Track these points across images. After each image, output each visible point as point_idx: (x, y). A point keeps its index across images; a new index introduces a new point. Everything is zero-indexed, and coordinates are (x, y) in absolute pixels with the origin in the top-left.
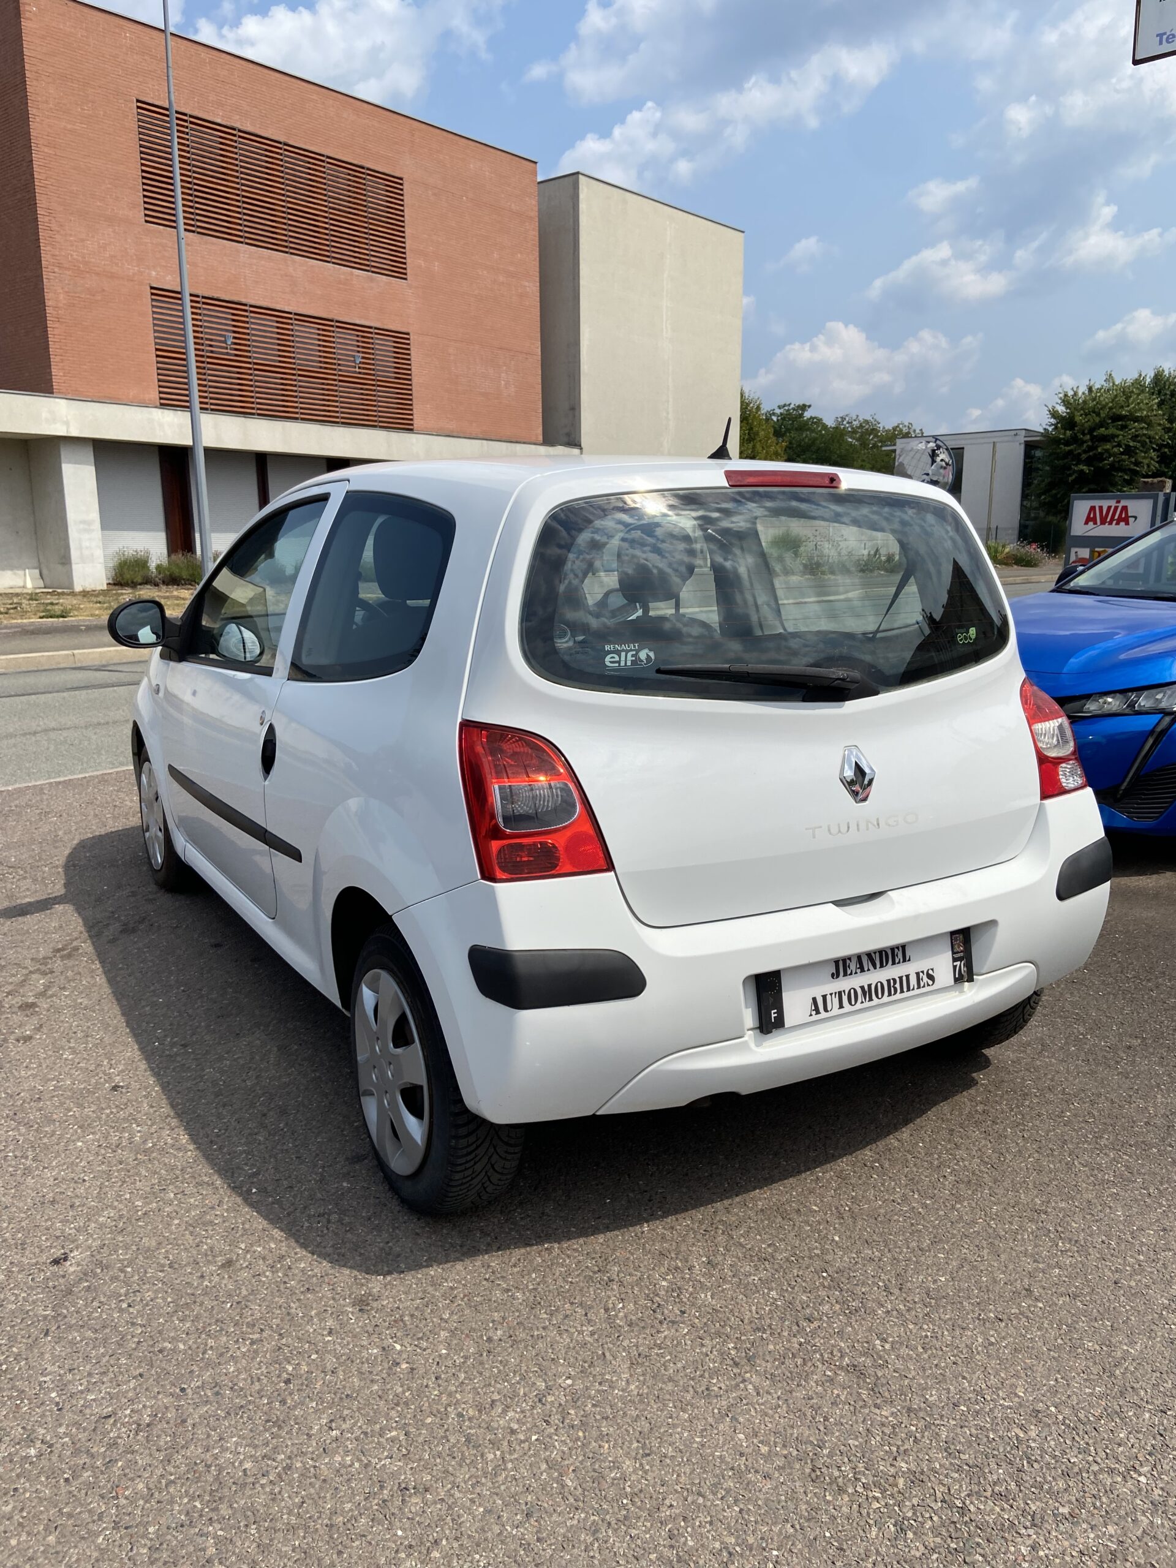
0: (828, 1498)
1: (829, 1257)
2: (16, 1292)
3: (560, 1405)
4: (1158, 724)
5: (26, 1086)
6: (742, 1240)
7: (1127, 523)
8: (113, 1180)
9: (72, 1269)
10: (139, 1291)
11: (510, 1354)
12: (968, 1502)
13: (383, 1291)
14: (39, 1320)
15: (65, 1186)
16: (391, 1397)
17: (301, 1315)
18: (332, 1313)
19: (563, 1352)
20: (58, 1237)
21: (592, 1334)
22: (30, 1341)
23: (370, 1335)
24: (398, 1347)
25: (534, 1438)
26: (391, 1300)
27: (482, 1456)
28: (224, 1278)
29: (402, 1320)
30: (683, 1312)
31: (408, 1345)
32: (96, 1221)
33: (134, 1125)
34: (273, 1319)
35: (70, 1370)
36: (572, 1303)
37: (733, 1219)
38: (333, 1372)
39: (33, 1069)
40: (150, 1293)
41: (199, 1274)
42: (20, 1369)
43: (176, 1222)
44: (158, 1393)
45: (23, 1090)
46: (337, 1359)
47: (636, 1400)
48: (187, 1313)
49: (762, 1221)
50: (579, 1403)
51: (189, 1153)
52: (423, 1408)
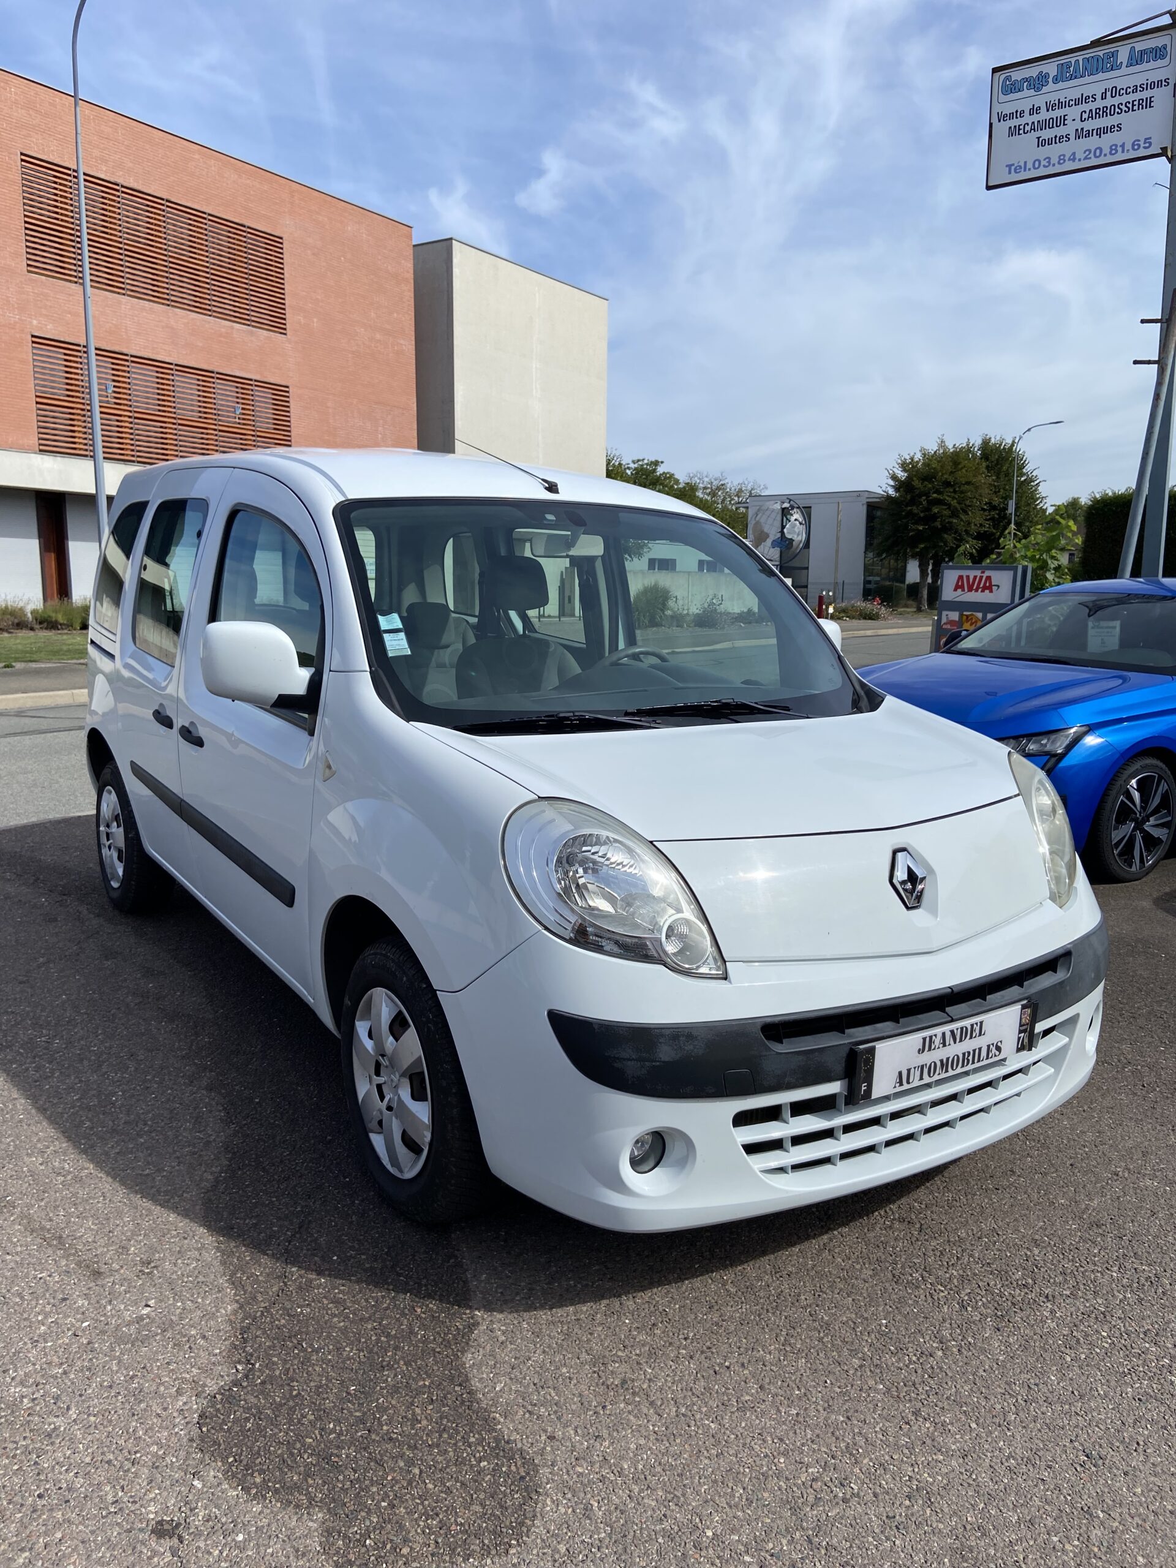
7: (990, 591)
12: (1002, 1290)
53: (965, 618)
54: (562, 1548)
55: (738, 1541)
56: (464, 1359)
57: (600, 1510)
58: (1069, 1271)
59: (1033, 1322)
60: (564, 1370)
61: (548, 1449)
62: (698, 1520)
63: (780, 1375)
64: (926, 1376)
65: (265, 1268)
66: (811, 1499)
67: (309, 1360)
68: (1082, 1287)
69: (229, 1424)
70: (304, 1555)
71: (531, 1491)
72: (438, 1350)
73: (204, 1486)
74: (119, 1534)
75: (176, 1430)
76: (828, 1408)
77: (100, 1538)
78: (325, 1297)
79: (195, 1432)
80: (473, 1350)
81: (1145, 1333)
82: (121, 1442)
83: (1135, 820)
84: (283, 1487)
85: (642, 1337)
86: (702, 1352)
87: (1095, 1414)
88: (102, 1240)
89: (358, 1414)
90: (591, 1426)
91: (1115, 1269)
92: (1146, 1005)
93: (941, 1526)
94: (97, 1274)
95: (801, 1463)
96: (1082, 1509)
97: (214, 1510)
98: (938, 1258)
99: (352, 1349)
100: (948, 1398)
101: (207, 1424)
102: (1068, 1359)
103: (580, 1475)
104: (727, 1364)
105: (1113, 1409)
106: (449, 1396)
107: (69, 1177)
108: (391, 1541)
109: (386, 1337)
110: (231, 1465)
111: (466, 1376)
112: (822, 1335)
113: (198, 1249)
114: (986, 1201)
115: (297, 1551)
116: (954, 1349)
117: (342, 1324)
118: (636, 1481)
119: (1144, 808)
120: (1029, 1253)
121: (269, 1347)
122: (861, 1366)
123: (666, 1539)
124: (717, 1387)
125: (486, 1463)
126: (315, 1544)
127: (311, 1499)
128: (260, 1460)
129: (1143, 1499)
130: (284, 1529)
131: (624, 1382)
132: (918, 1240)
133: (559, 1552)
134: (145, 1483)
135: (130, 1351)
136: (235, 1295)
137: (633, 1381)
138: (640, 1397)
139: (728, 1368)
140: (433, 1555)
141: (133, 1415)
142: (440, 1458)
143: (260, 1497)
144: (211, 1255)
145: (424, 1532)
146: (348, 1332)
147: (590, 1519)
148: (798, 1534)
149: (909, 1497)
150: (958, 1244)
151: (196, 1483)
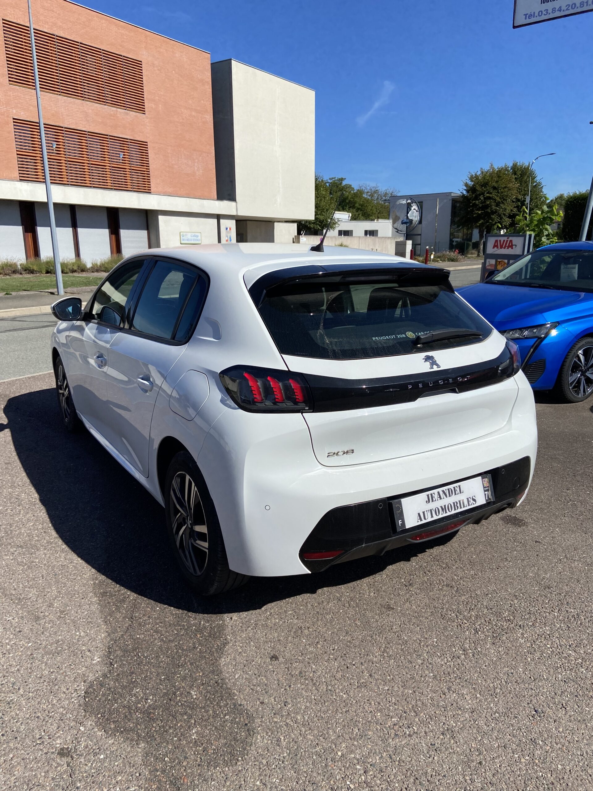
0: (449, 623)
4: (535, 343)
7: (512, 248)
12: (497, 622)
25: (341, 611)
27: (324, 617)
53: (498, 263)
54: (264, 762)
55: (354, 757)
56: (220, 662)
57: (285, 741)
58: (532, 612)
59: (512, 640)
60: (271, 667)
61: (260, 709)
62: (334, 746)
63: (380, 668)
64: (455, 669)
65: (122, 614)
66: (393, 736)
67: (142, 662)
68: (538, 621)
69: (100, 697)
70: (134, 766)
71: (250, 732)
72: (207, 657)
73: (85, 730)
74: (41, 755)
75: (73, 700)
76: (404, 686)
77: (31, 757)
78: (152, 629)
79: (82, 702)
80: (225, 656)
81: (570, 646)
82: (45, 707)
83: (581, 371)
84: (124, 730)
85: (311, 649)
86: (341, 657)
87: (541, 689)
88: (40, 600)
89: (165, 691)
90: (283, 696)
91: (557, 611)
92: (581, 469)
93: (458, 749)
94: (37, 618)
95: (389, 716)
96: (531, 740)
97: (89, 742)
98: (465, 606)
99: (164, 656)
100: (466, 681)
101: (88, 697)
102: (529, 659)
103: (276, 722)
104: (354, 663)
105: (551, 686)
106: (211, 681)
107: (26, 567)
108: (178, 758)
109: (181, 650)
110: (99, 718)
111: (221, 670)
112: (403, 647)
113: (89, 604)
114: (492, 575)
115: (130, 763)
116: (471, 655)
117: (159, 643)
118: (304, 725)
119: (586, 364)
120: (512, 603)
121: (122, 656)
122: (422, 664)
123: (318, 756)
124: (348, 675)
125: (228, 717)
126: (139, 760)
127: (139, 736)
128: (114, 716)
129: (563, 735)
130: (124, 752)
131: (301, 673)
132: (455, 596)
133: (262, 764)
134: (56, 728)
135: (52, 658)
136: (106, 628)
137: (305, 672)
138: (308, 681)
139: (354, 665)
140: (199, 765)
141: (52, 692)
142: (205, 714)
143: (113, 735)
144: (95, 608)
145: (195, 753)
146: (162, 648)
147: (279, 746)
148: (385, 754)
149: (443, 734)
150: (476, 598)
151: (81, 728)
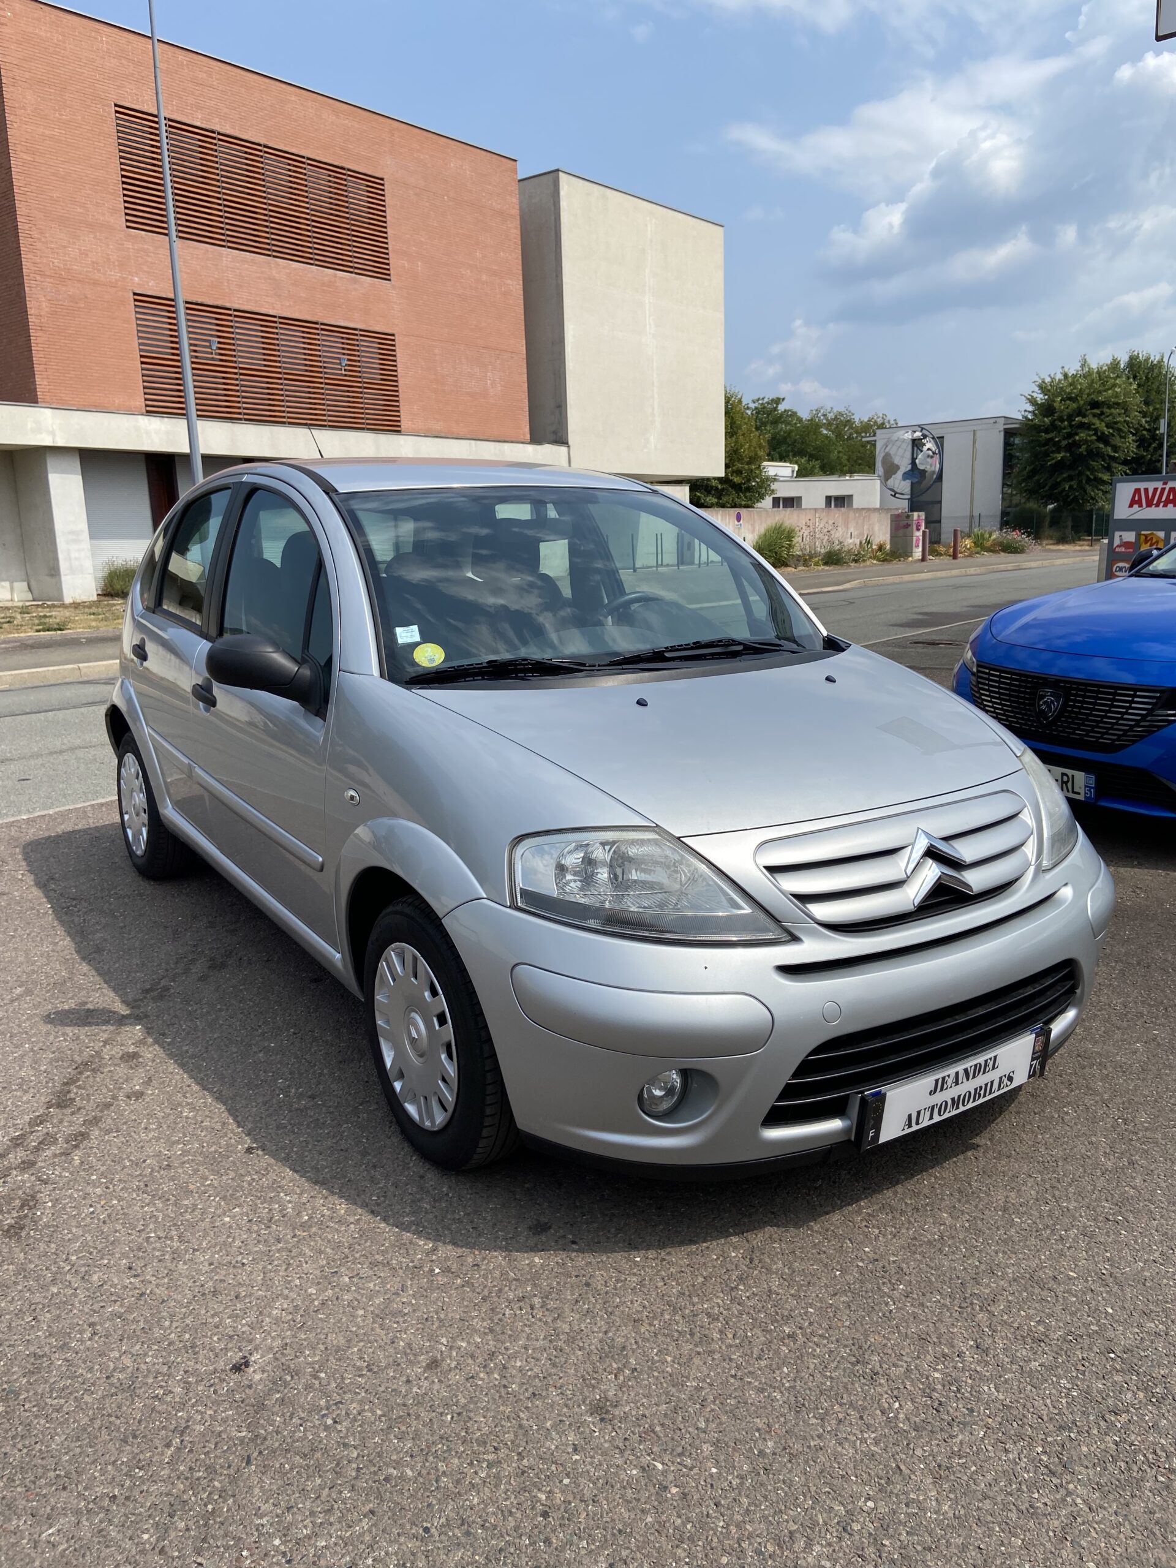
1: (1110, 1334)
2: (200, 1408)
3: (870, 1534)
5: (150, 1151)
6: (1005, 1317)
8: (276, 1263)
9: (257, 1377)
10: (341, 1402)
11: (790, 1471)
13: (620, 1394)
14: (235, 1445)
15: (224, 1272)
16: (671, 1531)
17: (535, 1427)
18: (570, 1425)
19: (851, 1465)
20: (231, 1337)
21: (877, 1442)
22: (232, 1471)
23: (622, 1452)
24: (660, 1466)
26: (632, 1405)
28: (433, 1382)
29: (653, 1431)
30: (971, 1411)
31: (670, 1464)
32: (269, 1315)
33: (282, 1194)
34: (505, 1433)
35: (289, 1509)
36: (841, 1405)
37: (987, 1291)
38: (594, 1501)
39: (154, 1130)
40: (354, 1405)
41: (404, 1378)
42: (229, 1510)
43: (361, 1312)
44: (399, 1534)
45: (148, 1157)
46: (594, 1483)
47: (955, 1524)
48: (403, 1428)
49: (1020, 1292)
50: (891, 1531)
51: (352, 1226)
52: (714, 1545)
